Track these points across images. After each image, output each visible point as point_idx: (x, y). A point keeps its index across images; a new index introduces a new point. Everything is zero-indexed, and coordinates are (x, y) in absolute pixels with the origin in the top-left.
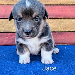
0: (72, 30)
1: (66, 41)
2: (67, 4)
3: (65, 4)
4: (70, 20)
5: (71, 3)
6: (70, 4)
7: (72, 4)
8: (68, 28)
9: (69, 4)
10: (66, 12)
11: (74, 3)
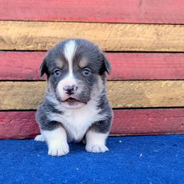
0: (129, 106)
1: (118, 128)
2: (119, 50)
3: (116, 50)
4: (126, 83)
5: (127, 47)
6: (126, 50)
7: (129, 49)
8: (121, 101)
9: (122, 49)
10: (117, 67)
11: (133, 48)
